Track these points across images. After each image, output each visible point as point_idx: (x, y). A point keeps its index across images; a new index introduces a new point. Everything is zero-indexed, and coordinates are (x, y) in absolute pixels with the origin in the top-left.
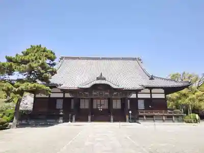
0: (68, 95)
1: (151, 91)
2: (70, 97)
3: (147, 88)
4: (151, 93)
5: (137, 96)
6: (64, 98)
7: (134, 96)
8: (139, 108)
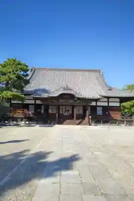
0: (38, 102)
1: (108, 100)
2: (40, 103)
3: (105, 97)
4: (108, 102)
5: (96, 104)
6: (35, 104)
7: (94, 104)
8: (98, 114)
